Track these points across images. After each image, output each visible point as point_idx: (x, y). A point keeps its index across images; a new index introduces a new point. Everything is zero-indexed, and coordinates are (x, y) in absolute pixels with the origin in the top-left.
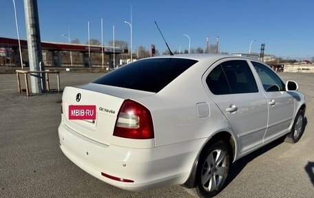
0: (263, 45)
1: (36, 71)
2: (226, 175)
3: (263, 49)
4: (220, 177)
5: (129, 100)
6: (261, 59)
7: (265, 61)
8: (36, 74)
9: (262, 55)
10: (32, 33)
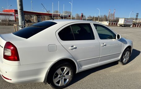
0: (138, 14)
1: (21, 25)
2: (71, 79)
3: (137, 16)
4: (68, 80)
5: (9, 42)
6: (136, 21)
7: (138, 22)
8: (21, 26)
9: (136, 19)
10: (20, 8)
